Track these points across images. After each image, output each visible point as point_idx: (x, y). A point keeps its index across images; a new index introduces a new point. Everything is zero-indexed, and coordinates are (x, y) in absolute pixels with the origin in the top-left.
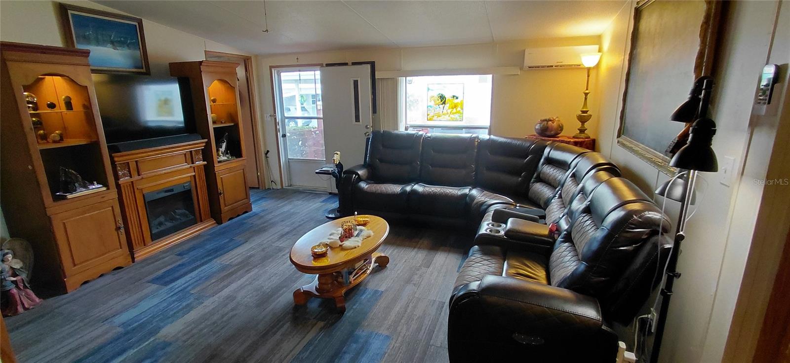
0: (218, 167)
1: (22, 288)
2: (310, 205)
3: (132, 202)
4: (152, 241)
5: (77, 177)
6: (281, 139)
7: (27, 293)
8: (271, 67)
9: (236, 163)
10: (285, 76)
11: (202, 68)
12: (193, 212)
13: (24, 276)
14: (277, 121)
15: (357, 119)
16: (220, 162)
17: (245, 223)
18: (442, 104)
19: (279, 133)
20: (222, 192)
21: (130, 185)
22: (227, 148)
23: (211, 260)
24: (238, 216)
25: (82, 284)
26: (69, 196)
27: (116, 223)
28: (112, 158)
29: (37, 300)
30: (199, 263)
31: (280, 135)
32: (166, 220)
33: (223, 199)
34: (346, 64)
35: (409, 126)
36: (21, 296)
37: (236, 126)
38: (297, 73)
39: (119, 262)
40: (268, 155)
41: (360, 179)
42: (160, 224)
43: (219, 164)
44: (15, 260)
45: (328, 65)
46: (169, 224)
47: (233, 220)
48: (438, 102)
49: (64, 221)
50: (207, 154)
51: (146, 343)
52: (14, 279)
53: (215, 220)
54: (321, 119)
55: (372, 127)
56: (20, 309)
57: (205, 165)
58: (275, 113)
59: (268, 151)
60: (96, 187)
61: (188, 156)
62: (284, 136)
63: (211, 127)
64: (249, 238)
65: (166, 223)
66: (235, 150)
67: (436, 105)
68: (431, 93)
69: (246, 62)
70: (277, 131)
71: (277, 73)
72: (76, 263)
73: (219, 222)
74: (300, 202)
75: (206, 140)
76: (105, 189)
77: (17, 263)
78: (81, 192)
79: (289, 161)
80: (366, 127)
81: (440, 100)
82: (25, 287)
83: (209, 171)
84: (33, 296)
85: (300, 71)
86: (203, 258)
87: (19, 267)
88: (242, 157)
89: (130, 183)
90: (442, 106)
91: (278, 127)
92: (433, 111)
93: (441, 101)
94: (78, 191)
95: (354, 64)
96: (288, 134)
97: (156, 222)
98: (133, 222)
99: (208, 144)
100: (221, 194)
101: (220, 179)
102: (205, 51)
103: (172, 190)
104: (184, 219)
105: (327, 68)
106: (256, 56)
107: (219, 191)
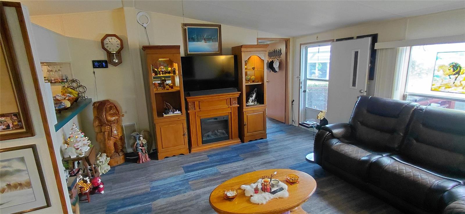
0: (245, 109)
1: (144, 152)
2: (305, 144)
3: (194, 122)
4: (202, 144)
5: (170, 107)
6: (302, 94)
7: (146, 155)
8: (301, 45)
9: (260, 107)
10: (310, 50)
11: (243, 49)
12: (227, 132)
13: (146, 148)
14: (301, 81)
15: (354, 84)
16: (247, 106)
17: (255, 146)
18: (454, 74)
19: (301, 89)
20: (246, 124)
21: (194, 114)
22: (256, 98)
23: (216, 165)
24: (256, 140)
25: (165, 158)
26: (165, 115)
27: (184, 132)
28: (186, 100)
29: (148, 159)
30: (210, 165)
31: (302, 90)
32: (212, 135)
33: (246, 128)
34: (352, 38)
35: (407, 94)
36: (142, 156)
37: (263, 84)
38: (317, 48)
39: (182, 151)
40: (294, 103)
41: (333, 136)
42: (208, 136)
43: (247, 107)
44: (144, 140)
45: (337, 40)
46: (213, 137)
47: (252, 142)
48: (448, 72)
49: (160, 127)
50: (240, 100)
51: (147, 204)
52: (142, 148)
53: (240, 140)
54: (327, 81)
55: (366, 92)
56: (141, 162)
57: (238, 107)
58: (300, 76)
59: (293, 101)
60: (178, 112)
61: (229, 101)
62: (305, 91)
63: (244, 84)
64: (247, 158)
65: (212, 136)
66: (260, 99)
67: (445, 75)
68: (440, 62)
69: (287, 42)
70: (300, 88)
71: (305, 48)
72: (163, 147)
73: (243, 141)
74: (300, 140)
75: (240, 92)
76: (181, 114)
77: (144, 141)
78: (171, 114)
79: (306, 109)
80: (360, 91)
81: (452, 69)
82: (145, 152)
83: (240, 110)
84: (148, 157)
85: (319, 46)
86: (214, 163)
87: (144, 143)
88: (264, 104)
89: (195, 113)
90: (453, 77)
91: (301, 85)
92: (440, 81)
93: (454, 71)
94: (170, 113)
95: (358, 37)
96: (307, 90)
97: (206, 134)
98: (193, 133)
99: (241, 95)
100: (245, 125)
101: (246, 116)
102: (257, 38)
103: (216, 119)
104: (222, 136)
105: (336, 42)
106: (293, 38)
107: (245, 123)
